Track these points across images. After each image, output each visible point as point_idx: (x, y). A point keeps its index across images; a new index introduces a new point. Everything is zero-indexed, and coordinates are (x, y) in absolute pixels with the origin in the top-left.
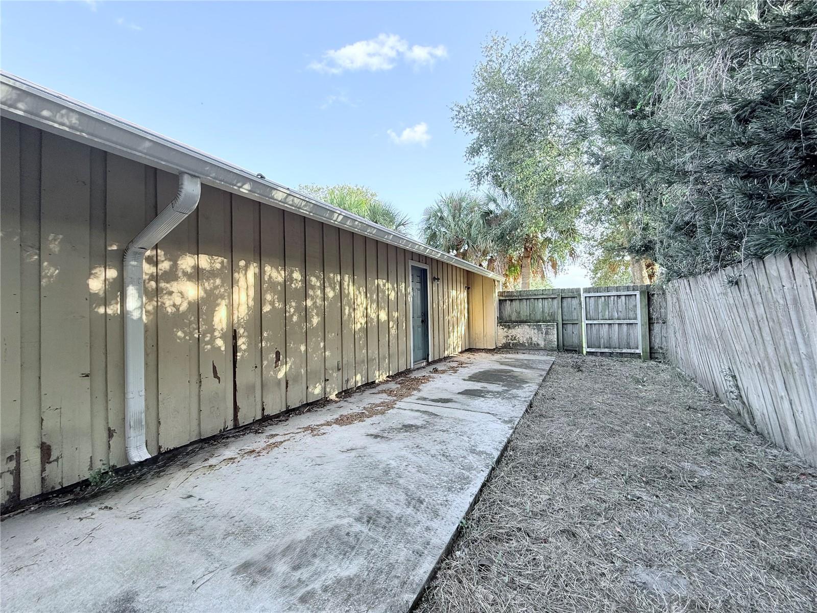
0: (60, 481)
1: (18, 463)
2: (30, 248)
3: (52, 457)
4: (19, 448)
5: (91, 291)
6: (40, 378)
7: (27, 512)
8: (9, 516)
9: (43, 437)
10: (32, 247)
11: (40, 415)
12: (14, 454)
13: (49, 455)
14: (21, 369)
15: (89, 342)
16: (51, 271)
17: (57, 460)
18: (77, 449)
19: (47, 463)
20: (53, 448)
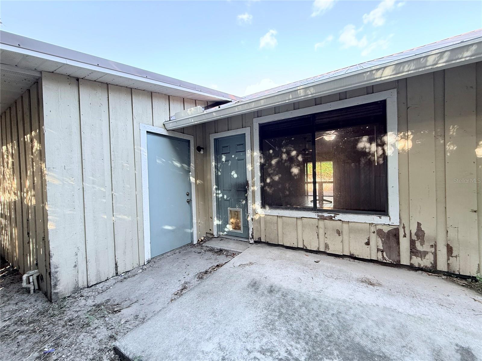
0: (458, 269)
1: (436, 250)
2: (439, 137)
3: (453, 254)
4: (436, 242)
5: (478, 156)
6: (446, 208)
7: (440, 278)
8: (432, 275)
9: (448, 242)
10: (440, 136)
11: (446, 228)
12: (434, 245)
13: (452, 253)
14: (436, 202)
15: (476, 190)
16: (451, 147)
17: (456, 257)
18: (468, 255)
19: (451, 256)
20: (454, 249)
